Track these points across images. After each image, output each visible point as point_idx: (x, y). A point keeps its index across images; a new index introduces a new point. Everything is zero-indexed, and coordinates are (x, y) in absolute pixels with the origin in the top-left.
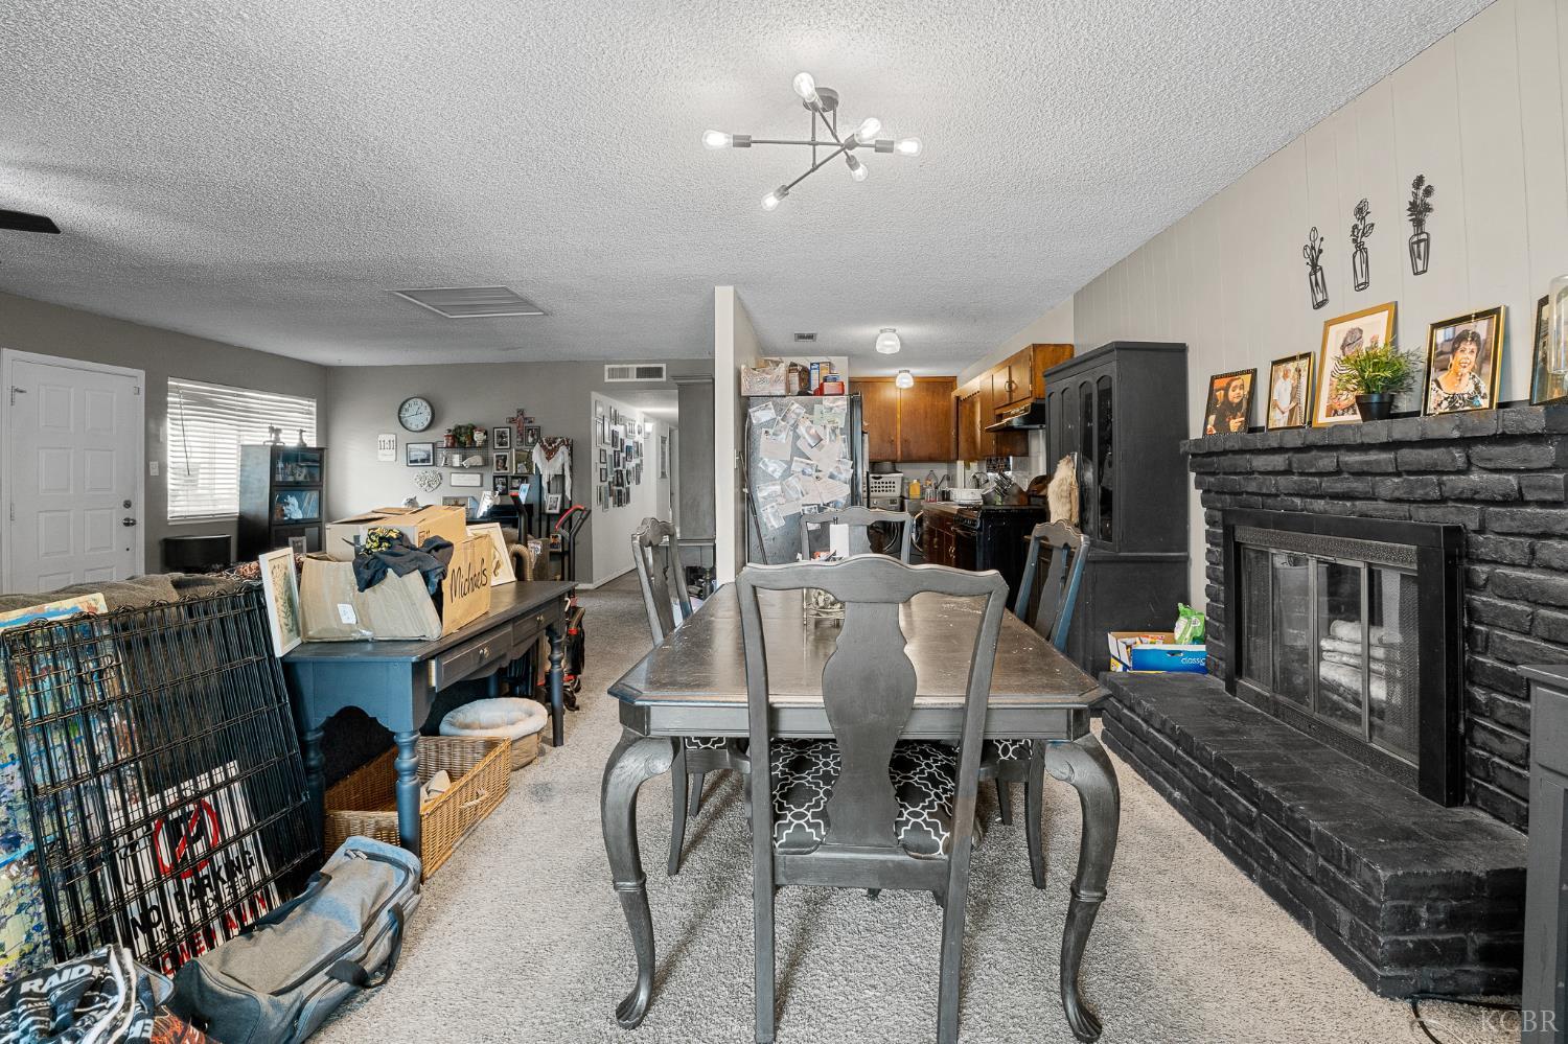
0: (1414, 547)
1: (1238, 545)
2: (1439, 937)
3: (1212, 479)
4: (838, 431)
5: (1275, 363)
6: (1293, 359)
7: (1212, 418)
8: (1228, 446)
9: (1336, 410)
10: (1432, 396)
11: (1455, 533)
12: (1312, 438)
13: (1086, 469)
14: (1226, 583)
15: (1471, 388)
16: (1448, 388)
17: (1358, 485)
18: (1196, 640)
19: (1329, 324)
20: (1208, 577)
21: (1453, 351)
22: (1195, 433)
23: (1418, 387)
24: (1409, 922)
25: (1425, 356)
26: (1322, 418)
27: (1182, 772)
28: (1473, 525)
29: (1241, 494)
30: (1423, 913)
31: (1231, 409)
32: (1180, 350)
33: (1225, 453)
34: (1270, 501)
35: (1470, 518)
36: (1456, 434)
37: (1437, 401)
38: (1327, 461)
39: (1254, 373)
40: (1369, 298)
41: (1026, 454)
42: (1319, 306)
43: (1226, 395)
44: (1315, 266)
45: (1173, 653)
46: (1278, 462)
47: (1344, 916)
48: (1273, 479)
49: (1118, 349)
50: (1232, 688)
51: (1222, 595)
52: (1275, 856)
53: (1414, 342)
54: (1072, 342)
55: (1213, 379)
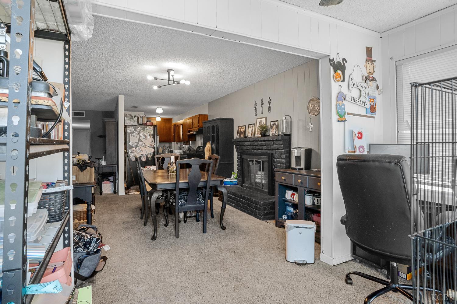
0: (267, 157)
1: (243, 159)
2: (269, 211)
3: (238, 146)
4: (151, 135)
5: (249, 125)
6: (252, 124)
7: (238, 134)
8: (241, 140)
9: (258, 135)
10: (270, 133)
11: (272, 154)
12: (254, 139)
13: (213, 145)
14: (241, 167)
15: (275, 132)
16: (272, 132)
17: (261, 147)
18: (236, 179)
19: (257, 119)
20: (238, 166)
21: (273, 126)
22: (235, 137)
23: (269, 131)
24: (265, 209)
25: (270, 127)
26: (256, 136)
27: (234, 200)
28: (274, 153)
29: (243, 149)
30: (267, 208)
31: (241, 133)
32: (232, 120)
33: (240, 141)
34: (248, 150)
35: (274, 152)
36: (272, 139)
37: (271, 134)
38: (256, 143)
39: (246, 126)
40: (263, 115)
41: (195, 140)
42: (256, 115)
43: (241, 130)
44: (255, 109)
45: (231, 181)
46: (249, 143)
47: (257, 211)
48: (248, 147)
49: (221, 119)
50: (242, 186)
51: (240, 169)
52: (249, 207)
53: (268, 124)
54: (208, 114)
55: (238, 127)
